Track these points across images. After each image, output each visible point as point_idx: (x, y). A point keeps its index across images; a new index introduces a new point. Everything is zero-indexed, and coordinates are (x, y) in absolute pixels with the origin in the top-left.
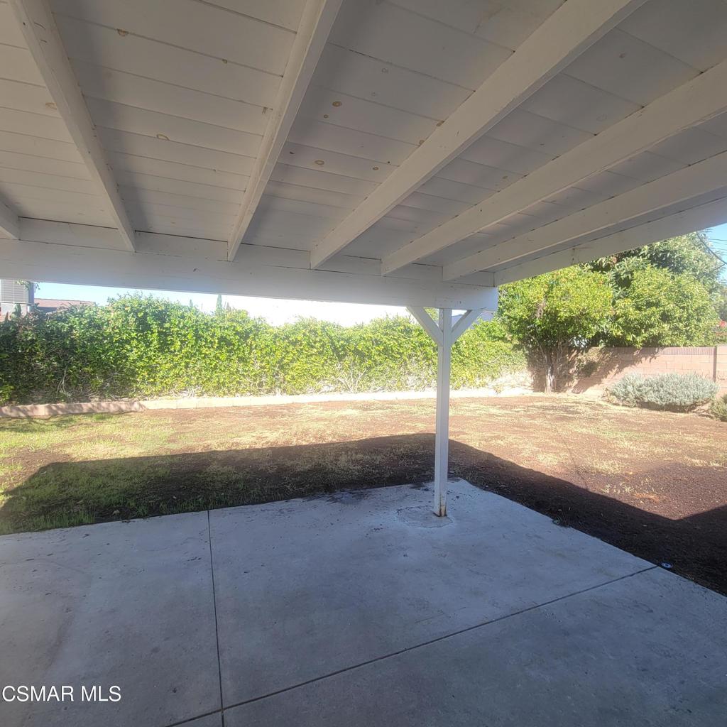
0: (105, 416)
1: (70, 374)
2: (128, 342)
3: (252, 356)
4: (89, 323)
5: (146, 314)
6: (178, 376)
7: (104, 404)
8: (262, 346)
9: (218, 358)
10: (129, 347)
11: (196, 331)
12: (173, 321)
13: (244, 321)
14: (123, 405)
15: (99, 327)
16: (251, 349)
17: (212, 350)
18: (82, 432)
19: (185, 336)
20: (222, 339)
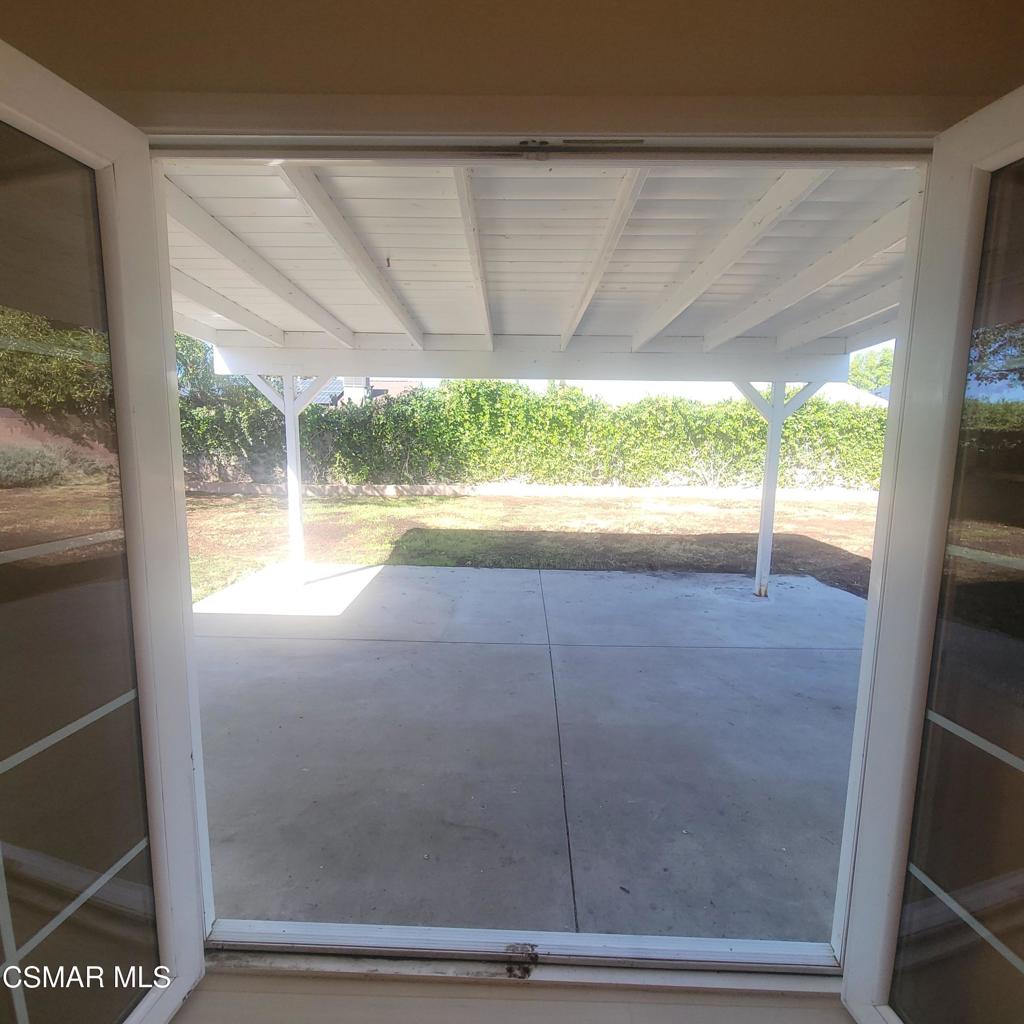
0: (443, 498)
1: (411, 457)
2: (461, 424)
3: (587, 439)
4: (428, 406)
5: (479, 394)
6: (508, 460)
7: (441, 487)
8: (599, 428)
9: (550, 442)
10: (462, 430)
11: (527, 411)
12: (504, 401)
13: (578, 399)
14: (457, 488)
15: (436, 409)
16: (586, 432)
17: (543, 432)
18: (428, 509)
19: (515, 417)
20: (554, 420)
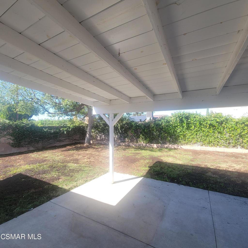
0: (170, 149)
1: (161, 136)
2: (177, 126)
3: (225, 131)
4: (166, 121)
5: (182, 117)
6: (193, 138)
7: (170, 146)
8: (230, 127)
9: (209, 132)
10: (177, 128)
11: (200, 122)
12: (191, 119)
13: (220, 117)
14: (175, 146)
15: (169, 122)
16: (224, 128)
17: (206, 129)
18: (165, 154)
19: (196, 124)
20: (210, 125)
